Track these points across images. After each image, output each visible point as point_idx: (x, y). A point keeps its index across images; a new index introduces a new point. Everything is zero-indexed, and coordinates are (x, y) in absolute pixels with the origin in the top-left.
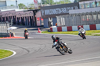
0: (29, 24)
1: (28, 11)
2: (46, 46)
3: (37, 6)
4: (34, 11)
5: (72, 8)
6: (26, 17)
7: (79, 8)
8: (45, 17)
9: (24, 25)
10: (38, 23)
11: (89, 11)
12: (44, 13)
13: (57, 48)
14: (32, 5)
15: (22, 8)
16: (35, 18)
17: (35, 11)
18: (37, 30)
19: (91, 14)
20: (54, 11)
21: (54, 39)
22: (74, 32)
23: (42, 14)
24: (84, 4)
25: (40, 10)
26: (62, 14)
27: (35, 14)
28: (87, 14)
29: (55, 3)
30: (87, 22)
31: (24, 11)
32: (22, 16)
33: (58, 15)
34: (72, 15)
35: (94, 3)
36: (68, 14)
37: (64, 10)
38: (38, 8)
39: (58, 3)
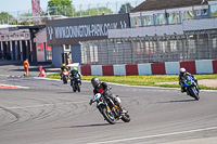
0: (19, 58)
1: (20, 28)
2: (55, 107)
3: (37, 19)
4: (31, 29)
5: (115, 25)
6: (13, 42)
7: (129, 26)
8: (56, 44)
9: (9, 58)
10: (40, 55)
11: (150, 32)
12: (54, 35)
13: (101, 108)
14: (28, 15)
15: (6, 22)
16: (34, 44)
17: (34, 30)
18: (38, 70)
19: (155, 39)
20: (76, 31)
21: (96, 87)
22: (118, 79)
23: (48, 36)
24: (141, 18)
25: (44, 26)
26: (93, 38)
27: (33, 36)
28: (146, 39)
29: (78, 14)
30: (146, 57)
31: (10, 29)
32: (6, 39)
33: (84, 39)
34: (114, 41)
35: (162, 17)
36: (106, 37)
37: (97, 30)
38: (40, 23)
39: (84, 13)
